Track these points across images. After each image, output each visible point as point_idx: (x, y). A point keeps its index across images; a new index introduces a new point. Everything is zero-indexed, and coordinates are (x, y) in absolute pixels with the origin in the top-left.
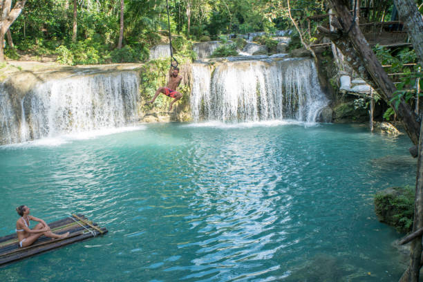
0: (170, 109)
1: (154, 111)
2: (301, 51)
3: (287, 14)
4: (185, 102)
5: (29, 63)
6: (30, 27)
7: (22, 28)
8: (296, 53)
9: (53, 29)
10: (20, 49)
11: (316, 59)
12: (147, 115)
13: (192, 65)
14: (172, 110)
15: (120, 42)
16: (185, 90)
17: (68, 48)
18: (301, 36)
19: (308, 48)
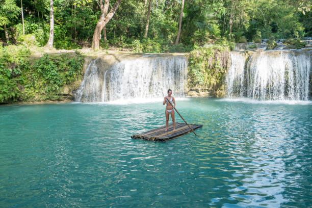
0: (209, 87)
1: (197, 88)
4: (222, 82)
5: (116, 51)
6: (118, 29)
7: (114, 30)
9: (133, 30)
10: (110, 43)
12: (191, 90)
13: (230, 52)
14: (211, 87)
15: (177, 40)
16: (223, 71)
17: (141, 42)
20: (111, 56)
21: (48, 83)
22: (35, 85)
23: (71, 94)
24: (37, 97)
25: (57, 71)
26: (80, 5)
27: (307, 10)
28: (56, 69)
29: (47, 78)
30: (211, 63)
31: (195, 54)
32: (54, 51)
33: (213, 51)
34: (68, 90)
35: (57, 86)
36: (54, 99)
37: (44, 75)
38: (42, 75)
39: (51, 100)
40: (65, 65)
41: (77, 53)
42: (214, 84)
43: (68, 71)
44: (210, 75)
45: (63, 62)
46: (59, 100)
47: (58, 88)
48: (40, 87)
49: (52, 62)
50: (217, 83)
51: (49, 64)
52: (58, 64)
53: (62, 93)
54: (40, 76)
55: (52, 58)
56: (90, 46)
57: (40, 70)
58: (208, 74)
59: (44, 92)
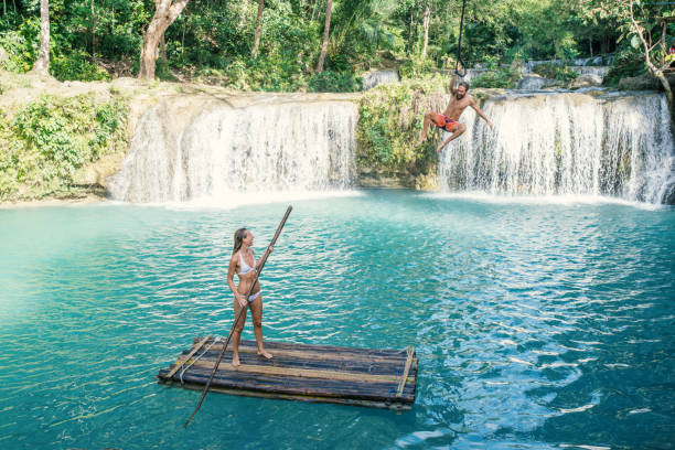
0: (401, 168)
1: (376, 170)
3: (626, 12)
6: (191, 35)
7: (181, 35)
8: (628, 84)
10: (173, 66)
11: (670, 94)
12: (363, 174)
14: (404, 169)
18: (647, 51)
19: (659, 73)
21: (50, 159)
23: (102, 183)
25: (70, 134)
27: (601, 16)
28: (67, 129)
30: (406, 117)
33: (411, 93)
34: (95, 174)
35: (70, 166)
36: (62, 195)
38: (36, 141)
39: (55, 197)
40: (86, 119)
41: (112, 92)
42: (410, 161)
43: (95, 131)
45: (83, 111)
46: (72, 196)
47: (73, 170)
49: (57, 113)
50: (418, 160)
51: (50, 116)
53: (82, 181)
55: (56, 102)
59: (41, 180)
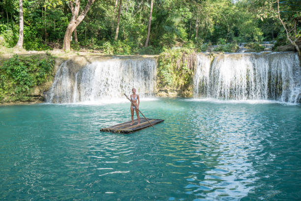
0: (177, 88)
1: (166, 88)
2: (286, 47)
3: (277, 16)
4: (189, 83)
5: (86, 53)
6: (89, 31)
7: (85, 32)
8: (281, 49)
9: (104, 33)
10: (81, 45)
11: (300, 53)
12: (160, 91)
13: (196, 54)
14: (179, 88)
15: (147, 42)
16: (190, 73)
17: (112, 44)
18: (287, 33)
19: (293, 43)
20: (83, 57)
21: (18, 84)
22: (4, 86)
23: (42, 95)
24: (6, 98)
25: (27, 73)
26: (51, 7)
27: (264, 17)
28: (26, 70)
29: (16, 79)
30: (179, 64)
31: (164, 56)
32: (24, 52)
33: (181, 54)
34: (39, 91)
35: (27, 87)
36: (24, 100)
37: (14, 76)
38: (12, 76)
39: (21, 101)
40: (35, 66)
41: (47, 54)
42: (182, 85)
43: (39, 72)
44: (178, 76)
45: (34, 63)
46: (29, 101)
47: (28, 89)
48: (9, 88)
49: (21, 63)
50: (185, 84)
51: (18, 65)
52: (28, 65)
53: (33, 94)
54: (9, 77)
55: (22, 59)
56: (60, 48)
57: (9, 71)
58: (177, 76)
59: (14, 93)
